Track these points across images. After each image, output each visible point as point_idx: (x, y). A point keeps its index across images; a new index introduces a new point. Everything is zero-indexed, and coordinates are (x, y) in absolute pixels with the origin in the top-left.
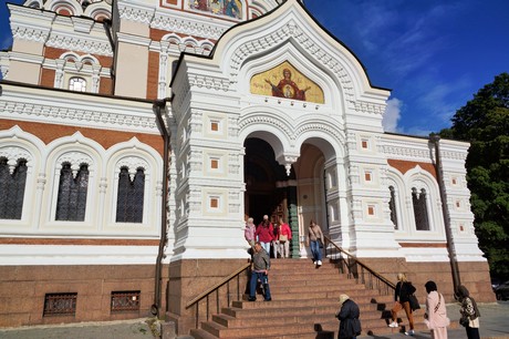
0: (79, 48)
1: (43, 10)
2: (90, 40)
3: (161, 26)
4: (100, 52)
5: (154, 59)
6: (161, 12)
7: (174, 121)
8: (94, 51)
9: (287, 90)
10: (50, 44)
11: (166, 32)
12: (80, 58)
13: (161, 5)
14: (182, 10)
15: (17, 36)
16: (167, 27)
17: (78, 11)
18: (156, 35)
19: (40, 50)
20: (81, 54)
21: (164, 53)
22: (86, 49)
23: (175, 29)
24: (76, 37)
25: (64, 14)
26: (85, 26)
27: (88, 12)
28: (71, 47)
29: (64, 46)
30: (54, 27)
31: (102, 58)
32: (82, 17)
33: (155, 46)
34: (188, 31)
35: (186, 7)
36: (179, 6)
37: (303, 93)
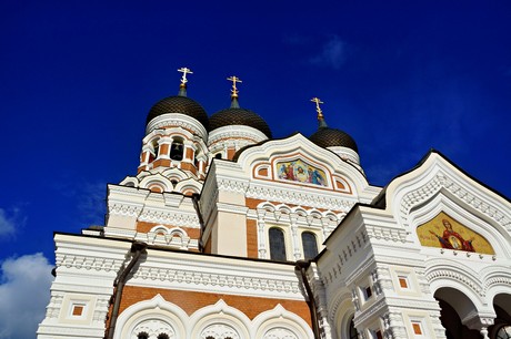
0: (168, 221)
1: (138, 188)
2: (179, 214)
3: (255, 196)
4: (188, 224)
5: (251, 226)
6: (254, 183)
7: (322, 284)
8: (182, 223)
9: (454, 242)
10: (142, 219)
11: (261, 201)
12: (170, 231)
13: (254, 177)
14: (273, 180)
15: (112, 212)
16: (261, 197)
17: (170, 187)
18: (252, 203)
19: (134, 225)
20: (170, 227)
21: (261, 221)
22: (174, 222)
23: (268, 197)
24: (166, 212)
25: (156, 191)
26: (175, 200)
27: (178, 189)
28: (161, 220)
29: (154, 220)
30: (147, 203)
31: (190, 231)
32: (173, 193)
33: (252, 214)
34: (280, 199)
35: (276, 178)
36: (270, 177)
37: (469, 243)
